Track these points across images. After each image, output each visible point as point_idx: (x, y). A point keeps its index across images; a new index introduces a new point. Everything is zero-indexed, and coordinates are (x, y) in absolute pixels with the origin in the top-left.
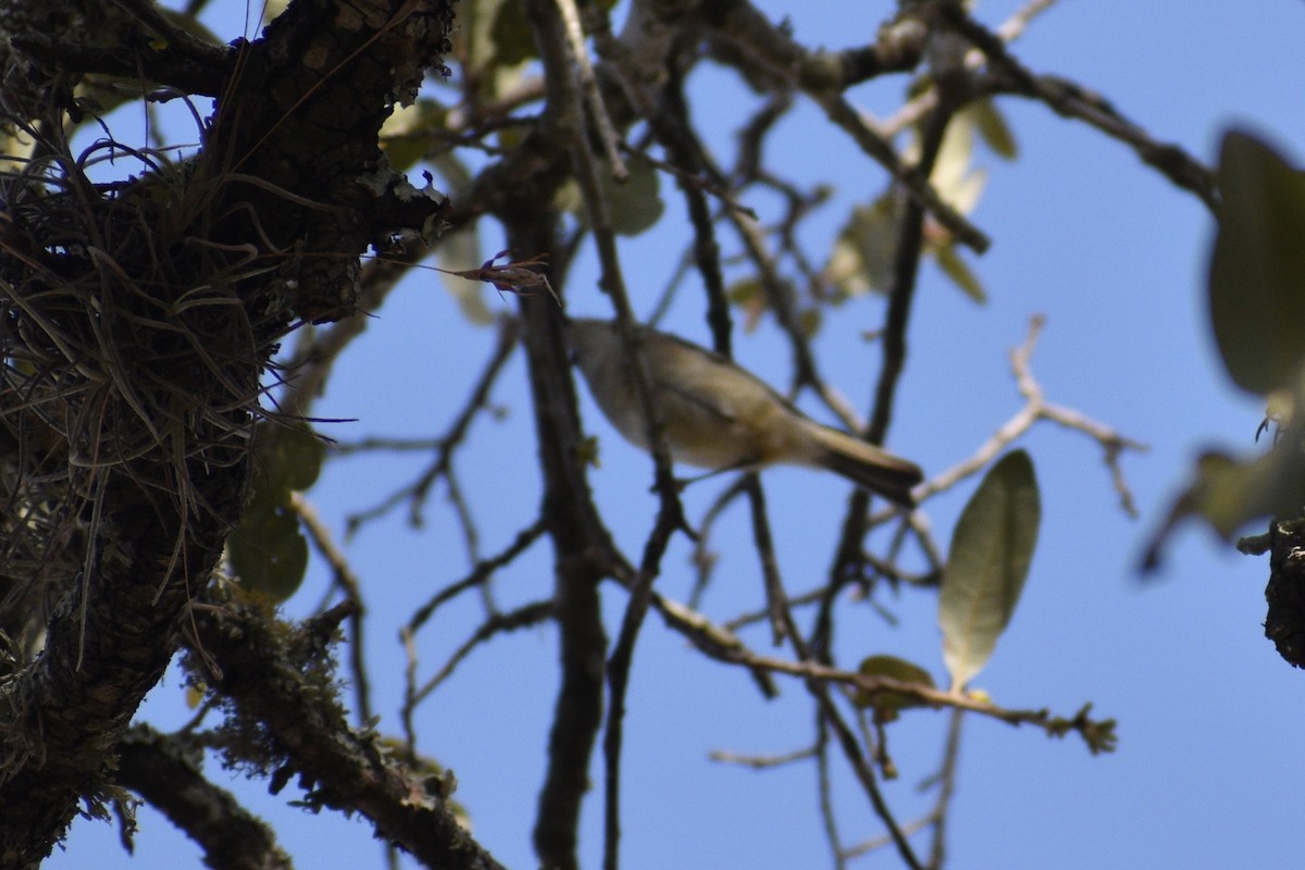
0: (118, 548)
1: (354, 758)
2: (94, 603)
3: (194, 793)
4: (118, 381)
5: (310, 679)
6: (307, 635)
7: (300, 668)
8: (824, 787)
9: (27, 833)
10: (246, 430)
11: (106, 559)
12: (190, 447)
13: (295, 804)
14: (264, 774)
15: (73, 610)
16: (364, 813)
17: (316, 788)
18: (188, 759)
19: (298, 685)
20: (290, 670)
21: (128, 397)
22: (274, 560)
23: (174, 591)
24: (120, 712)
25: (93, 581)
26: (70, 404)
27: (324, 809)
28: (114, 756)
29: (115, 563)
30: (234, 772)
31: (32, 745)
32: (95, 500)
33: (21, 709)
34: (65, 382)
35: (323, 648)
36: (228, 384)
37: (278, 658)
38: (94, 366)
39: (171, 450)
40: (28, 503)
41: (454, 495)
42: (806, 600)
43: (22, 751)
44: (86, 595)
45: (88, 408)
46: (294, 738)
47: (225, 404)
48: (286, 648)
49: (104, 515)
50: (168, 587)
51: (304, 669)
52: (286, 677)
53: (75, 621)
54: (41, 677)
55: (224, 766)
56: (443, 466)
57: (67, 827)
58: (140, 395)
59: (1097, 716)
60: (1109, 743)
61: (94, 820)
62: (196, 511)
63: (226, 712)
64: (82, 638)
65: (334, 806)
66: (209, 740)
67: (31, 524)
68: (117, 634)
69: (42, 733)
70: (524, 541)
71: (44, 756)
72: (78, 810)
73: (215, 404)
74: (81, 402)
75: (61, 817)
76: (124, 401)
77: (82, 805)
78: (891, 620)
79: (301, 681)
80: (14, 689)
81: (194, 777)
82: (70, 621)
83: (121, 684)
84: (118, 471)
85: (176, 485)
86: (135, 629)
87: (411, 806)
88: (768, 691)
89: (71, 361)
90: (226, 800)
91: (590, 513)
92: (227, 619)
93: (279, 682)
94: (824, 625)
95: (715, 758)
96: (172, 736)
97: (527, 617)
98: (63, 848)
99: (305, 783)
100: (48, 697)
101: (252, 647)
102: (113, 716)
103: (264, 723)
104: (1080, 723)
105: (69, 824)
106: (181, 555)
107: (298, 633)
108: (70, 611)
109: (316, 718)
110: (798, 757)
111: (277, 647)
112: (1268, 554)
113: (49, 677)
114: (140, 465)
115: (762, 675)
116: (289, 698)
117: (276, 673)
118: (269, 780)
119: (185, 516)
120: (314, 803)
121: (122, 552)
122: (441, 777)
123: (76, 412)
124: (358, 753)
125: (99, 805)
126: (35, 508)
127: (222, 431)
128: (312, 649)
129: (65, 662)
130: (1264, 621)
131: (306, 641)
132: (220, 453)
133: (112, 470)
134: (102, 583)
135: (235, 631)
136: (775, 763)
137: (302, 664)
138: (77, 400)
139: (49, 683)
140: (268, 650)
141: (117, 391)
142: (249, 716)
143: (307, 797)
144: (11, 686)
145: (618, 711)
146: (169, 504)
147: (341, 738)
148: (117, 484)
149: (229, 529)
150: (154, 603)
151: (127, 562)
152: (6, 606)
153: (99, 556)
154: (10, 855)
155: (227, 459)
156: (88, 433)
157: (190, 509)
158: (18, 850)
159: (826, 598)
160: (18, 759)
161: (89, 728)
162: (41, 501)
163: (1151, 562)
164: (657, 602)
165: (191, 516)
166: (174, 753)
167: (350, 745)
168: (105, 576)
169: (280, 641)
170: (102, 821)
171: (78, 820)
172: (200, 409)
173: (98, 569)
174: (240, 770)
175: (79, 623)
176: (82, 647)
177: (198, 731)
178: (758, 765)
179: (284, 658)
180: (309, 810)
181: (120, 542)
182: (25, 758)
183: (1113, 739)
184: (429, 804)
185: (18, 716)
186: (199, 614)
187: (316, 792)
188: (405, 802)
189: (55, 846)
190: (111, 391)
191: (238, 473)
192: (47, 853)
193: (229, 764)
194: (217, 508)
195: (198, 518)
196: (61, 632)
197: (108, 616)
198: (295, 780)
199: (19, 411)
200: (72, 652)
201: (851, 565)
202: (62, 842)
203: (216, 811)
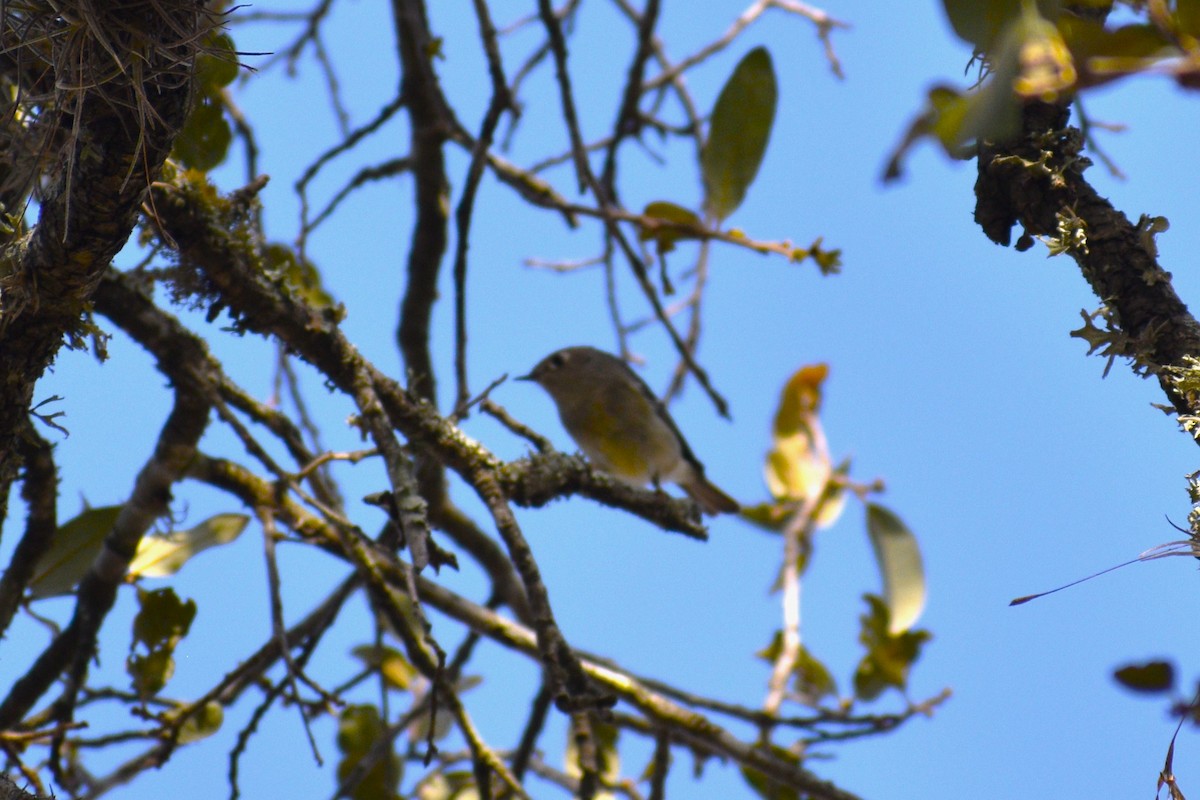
0: (92, 148)
1: (270, 294)
2: (74, 190)
3: (148, 317)
4: (92, 26)
5: (236, 236)
6: (233, 203)
7: (227, 228)
8: (610, 285)
9: (25, 361)
10: (187, 62)
11: (83, 157)
12: (147, 73)
13: (226, 329)
14: (202, 307)
15: (59, 195)
16: (277, 335)
17: (241, 317)
18: (142, 290)
19: (226, 241)
20: (221, 229)
21: (99, 37)
22: (205, 138)
23: (134, 181)
24: (94, 271)
25: (75, 174)
26: (57, 44)
27: (248, 333)
28: (90, 302)
29: (90, 159)
30: (179, 307)
31: (28, 295)
32: (75, 114)
33: (20, 269)
34: (52, 25)
35: (245, 212)
36: (175, 27)
37: (212, 221)
38: (73, 14)
39: (132, 76)
40: (23, 108)
41: (321, 55)
42: (596, 147)
43: (21, 300)
44: (69, 185)
45: (69, 45)
46: (224, 281)
47: (173, 42)
48: (218, 214)
49: (82, 125)
50: (131, 178)
51: (231, 228)
52: (217, 235)
53: (60, 203)
54: (35, 245)
55: (172, 302)
56: (312, 33)
57: (55, 356)
58: (108, 35)
59: (826, 247)
60: (836, 267)
61: (76, 350)
62: (152, 123)
63: (173, 261)
64: (67, 218)
65: (255, 330)
66: (159, 275)
67: (25, 125)
68: (92, 213)
69: (36, 285)
70: (387, 113)
71: (38, 302)
72: (63, 343)
73: (165, 41)
74: (64, 41)
75: (50, 348)
76: (96, 40)
77: (66, 339)
78: (660, 161)
79: (229, 238)
80: (14, 254)
81: (147, 304)
82: (56, 203)
83: (95, 250)
84: (92, 92)
85: (135, 102)
86: (106, 209)
87: (312, 331)
88: (572, 224)
89: (56, 10)
90: (172, 322)
91: (438, 95)
92: (173, 192)
93: (212, 239)
94: (610, 167)
95: (528, 264)
96: (130, 272)
97: (390, 169)
98: (52, 371)
99: (233, 314)
100: (40, 259)
101: (192, 213)
102: (89, 273)
103: (201, 268)
104: (814, 252)
105: (57, 353)
106: (141, 154)
107: (226, 201)
108: (56, 196)
109: (241, 264)
110: (590, 264)
111: (210, 212)
112: (975, 160)
113: (41, 245)
114: (108, 88)
115: (569, 213)
116: (220, 250)
117: (210, 232)
118: (205, 312)
119: (143, 127)
120: (240, 328)
121: (96, 152)
122: (335, 308)
123: (61, 49)
124: (272, 291)
125: (79, 340)
126: (28, 112)
127: (170, 62)
128: (237, 213)
129: (53, 234)
130: (973, 210)
131: (233, 207)
132: (168, 78)
133: (87, 92)
134: (80, 175)
135: (180, 201)
136: (574, 269)
137: (229, 224)
138: (60, 39)
139: (41, 249)
140: (204, 215)
141: (91, 33)
142: (190, 264)
143: (234, 324)
144: (12, 251)
145: (463, 247)
146: (130, 116)
147: (259, 280)
148: (91, 101)
149: (175, 134)
150: (121, 191)
151: (99, 159)
152: (7, 186)
153: (78, 155)
154: (12, 377)
155: (174, 82)
156: (69, 64)
157: (147, 120)
158: (19, 373)
159: (612, 146)
160: (18, 306)
161: (72, 283)
162: (32, 107)
163: (893, 172)
164: (491, 163)
165: (148, 126)
166: (131, 287)
167: (266, 285)
168: (82, 169)
169: (213, 208)
170: (82, 351)
171: (63, 350)
172: (153, 46)
173: (77, 165)
174: (184, 304)
175: (64, 205)
176: (67, 223)
177: (148, 268)
178: (561, 270)
179: (216, 221)
180: (236, 334)
181: (93, 145)
182: (23, 305)
183: (839, 264)
184: (326, 328)
185: (18, 273)
186: (156, 190)
187: (243, 320)
188: (308, 327)
189: (46, 369)
190: (87, 33)
191: (182, 92)
192: (40, 374)
193: (176, 299)
194: (166, 119)
195: (154, 128)
196: (48, 210)
197: (85, 200)
198: (225, 312)
199: (16, 50)
200: (58, 225)
201: (630, 122)
202: (51, 367)
203: (164, 330)
